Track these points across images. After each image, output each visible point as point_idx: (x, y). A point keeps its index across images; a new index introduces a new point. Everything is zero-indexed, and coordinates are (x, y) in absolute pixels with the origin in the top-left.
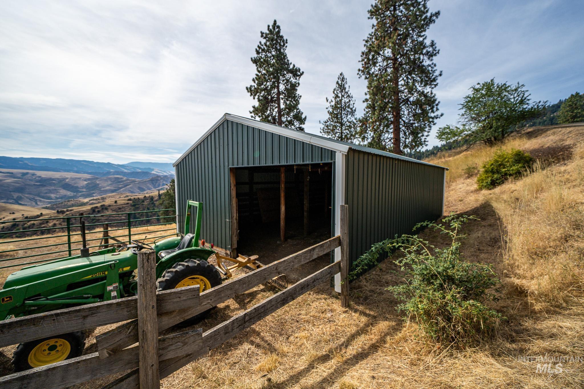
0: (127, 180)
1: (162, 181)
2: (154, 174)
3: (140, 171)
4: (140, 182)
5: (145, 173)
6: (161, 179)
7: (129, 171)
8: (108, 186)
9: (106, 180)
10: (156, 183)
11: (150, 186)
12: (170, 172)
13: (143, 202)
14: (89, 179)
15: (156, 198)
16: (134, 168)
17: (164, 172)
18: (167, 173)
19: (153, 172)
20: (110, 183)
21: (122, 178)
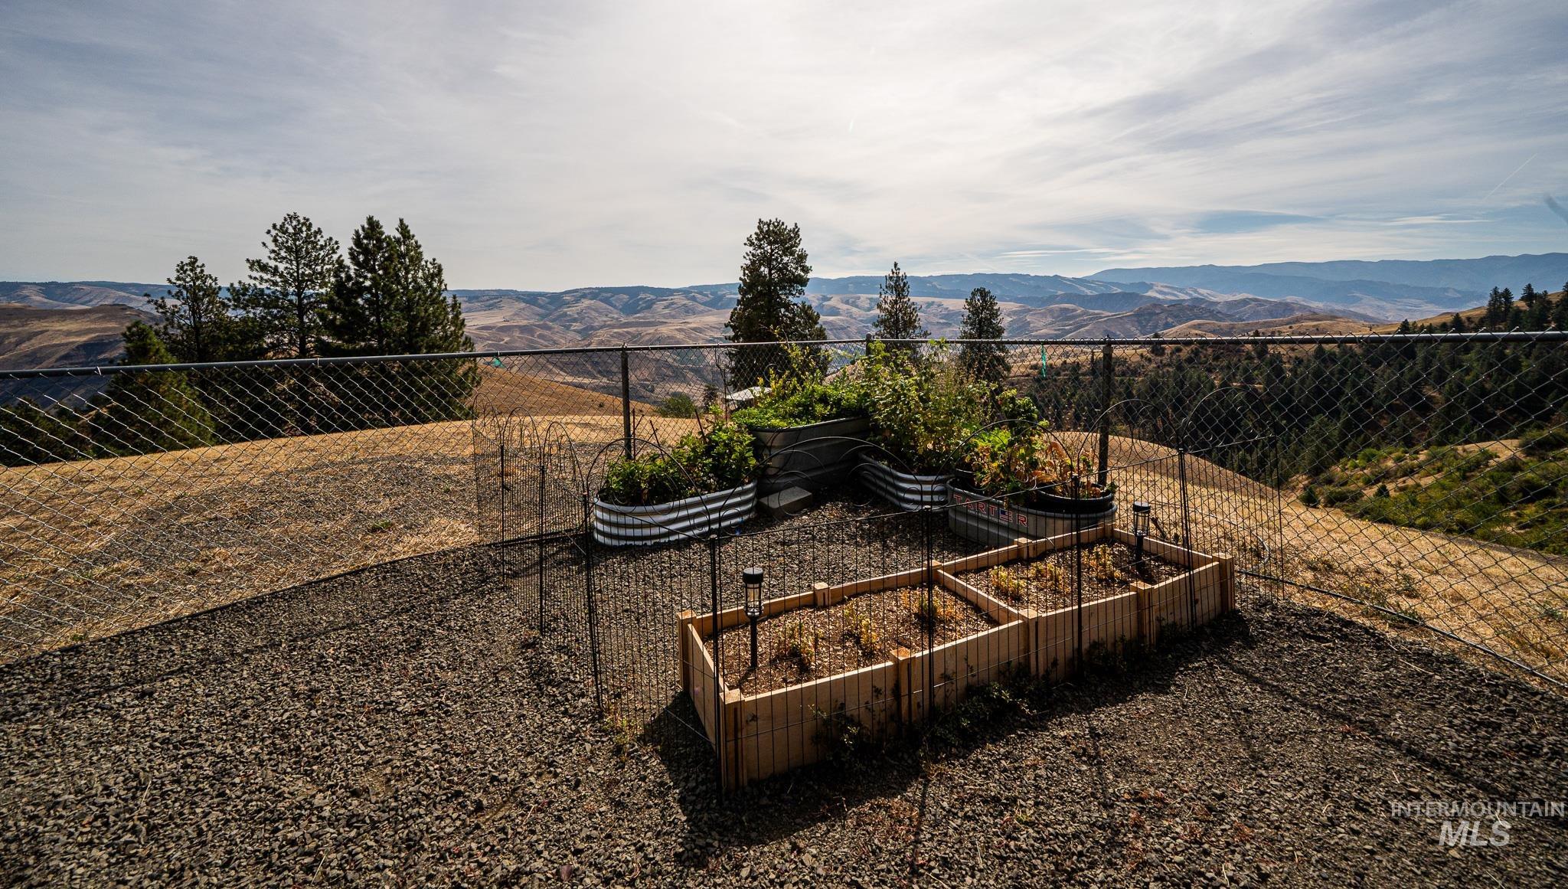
0: (1084, 314)
1: (1163, 316)
2: (1150, 297)
3: (1119, 291)
4: (1109, 320)
5: (1128, 297)
6: (1163, 310)
7: (1095, 293)
8: (1046, 326)
9: (1044, 315)
10: (1149, 321)
11: (1133, 329)
12: (1196, 291)
13: (1058, 374)
14: (1015, 313)
15: (1084, 370)
16: (1106, 285)
17: (1181, 290)
18: (1187, 294)
19: (1150, 293)
20: (1050, 320)
21: (1074, 310)
